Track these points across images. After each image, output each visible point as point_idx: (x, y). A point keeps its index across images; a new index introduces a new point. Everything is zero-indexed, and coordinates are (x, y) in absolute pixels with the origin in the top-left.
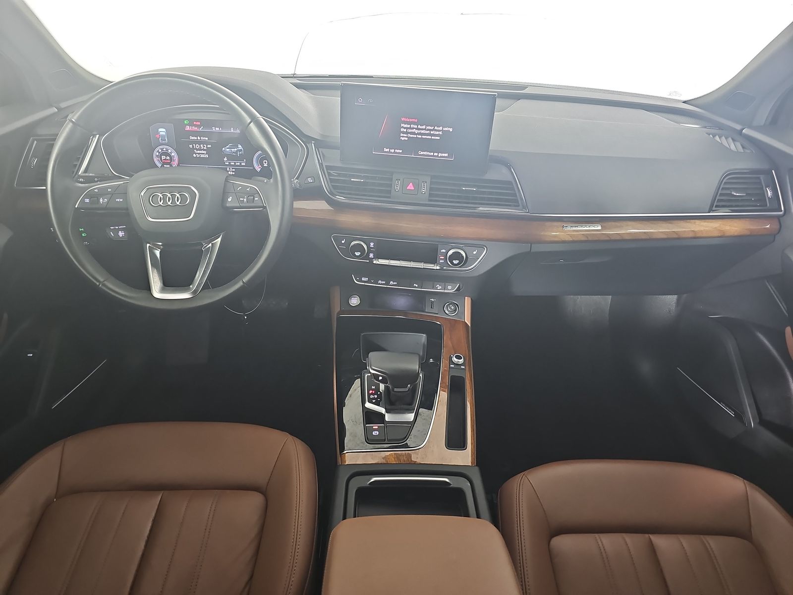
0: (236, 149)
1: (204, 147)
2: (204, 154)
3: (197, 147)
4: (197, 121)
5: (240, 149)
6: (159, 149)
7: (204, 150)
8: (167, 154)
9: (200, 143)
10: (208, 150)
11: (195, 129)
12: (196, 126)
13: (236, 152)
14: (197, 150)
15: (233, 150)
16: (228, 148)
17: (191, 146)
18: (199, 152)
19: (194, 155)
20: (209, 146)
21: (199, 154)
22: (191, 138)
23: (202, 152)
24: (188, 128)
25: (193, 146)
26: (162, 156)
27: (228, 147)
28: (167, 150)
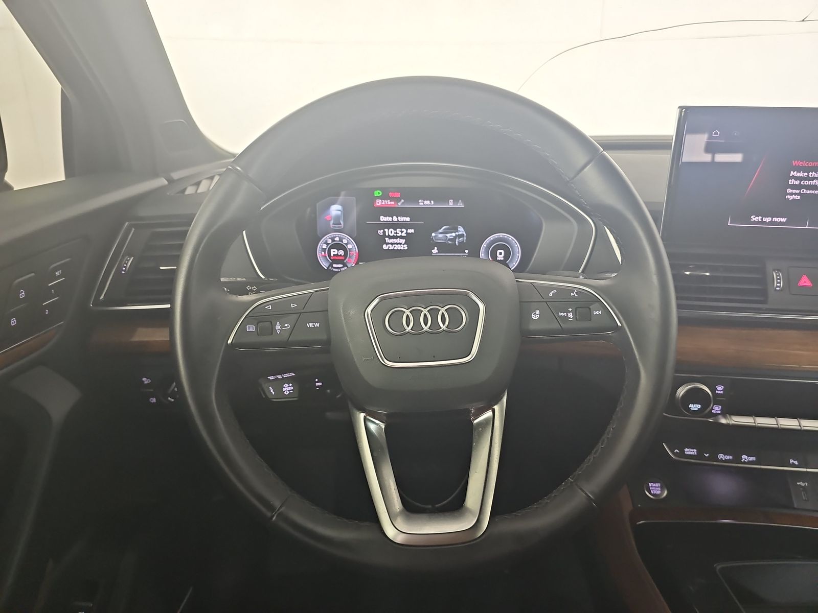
0: (454, 234)
1: (402, 232)
2: (400, 244)
3: (391, 232)
4: (398, 189)
5: (460, 233)
6: (328, 238)
7: (401, 237)
8: (339, 246)
9: (395, 226)
10: (408, 238)
11: (391, 203)
12: (391, 199)
13: (453, 240)
14: (390, 237)
15: (448, 235)
16: (441, 233)
17: (381, 232)
18: (392, 241)
19: (385, 247)
20: (410, 231)
21: (392, 244)
22: (383, 218)
23: (398, 241)
24: (379, 203)
25: (384, 232)
26: (332, 250)
27: (440, 231)
28: (341, 240)
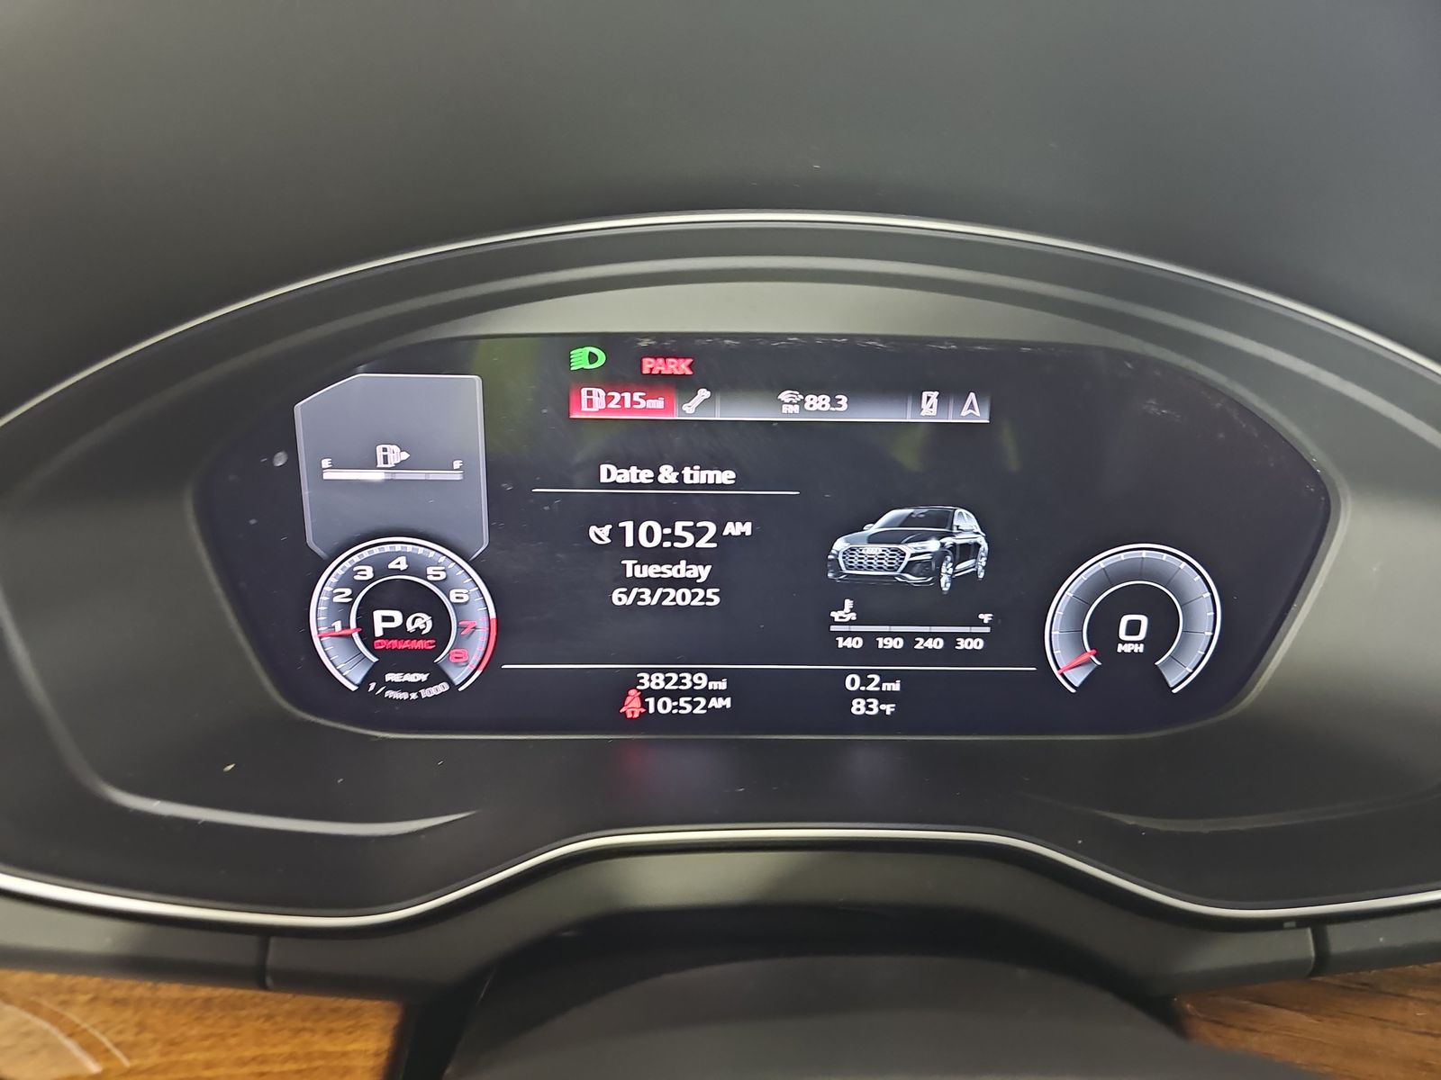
0: (933, 545)
1: (699, 533)
2: (690, 583)
3: (651, 533)
4: (668, 345)
5: (961, 539)
6: (358, 563)
7: (694, 556)
8: (414, 596)
9: (667, 506)
10: (723, 555)
11: (653, 406)
12: (654, 384)
13: (930, 568)
14: (644, 556)
15: (909, 549)
16: (873, 539)
17: (600, 534)
18: (651, 571)
19: (619, 598)
20: (733, 529)
21: (652, 584)
22: (610, 473)
23: (681, 570)
24: (594, 403)
25: (617, 534)
26: (378, 615)
27: (872, 529)
28: (420, 568)
